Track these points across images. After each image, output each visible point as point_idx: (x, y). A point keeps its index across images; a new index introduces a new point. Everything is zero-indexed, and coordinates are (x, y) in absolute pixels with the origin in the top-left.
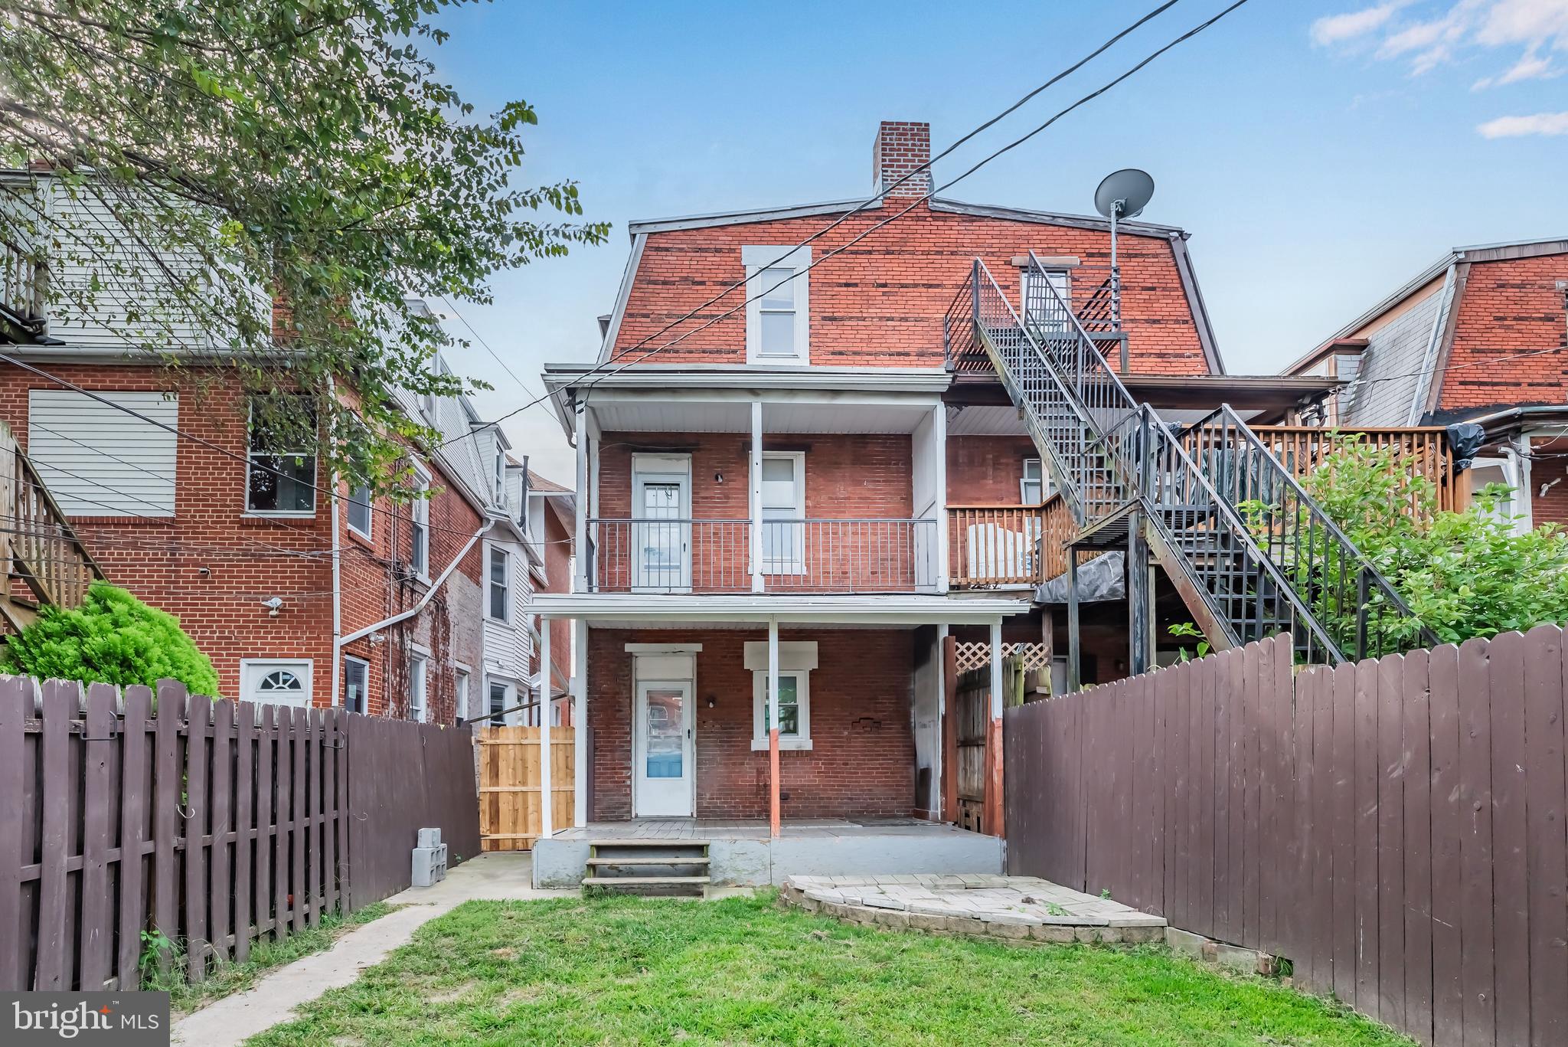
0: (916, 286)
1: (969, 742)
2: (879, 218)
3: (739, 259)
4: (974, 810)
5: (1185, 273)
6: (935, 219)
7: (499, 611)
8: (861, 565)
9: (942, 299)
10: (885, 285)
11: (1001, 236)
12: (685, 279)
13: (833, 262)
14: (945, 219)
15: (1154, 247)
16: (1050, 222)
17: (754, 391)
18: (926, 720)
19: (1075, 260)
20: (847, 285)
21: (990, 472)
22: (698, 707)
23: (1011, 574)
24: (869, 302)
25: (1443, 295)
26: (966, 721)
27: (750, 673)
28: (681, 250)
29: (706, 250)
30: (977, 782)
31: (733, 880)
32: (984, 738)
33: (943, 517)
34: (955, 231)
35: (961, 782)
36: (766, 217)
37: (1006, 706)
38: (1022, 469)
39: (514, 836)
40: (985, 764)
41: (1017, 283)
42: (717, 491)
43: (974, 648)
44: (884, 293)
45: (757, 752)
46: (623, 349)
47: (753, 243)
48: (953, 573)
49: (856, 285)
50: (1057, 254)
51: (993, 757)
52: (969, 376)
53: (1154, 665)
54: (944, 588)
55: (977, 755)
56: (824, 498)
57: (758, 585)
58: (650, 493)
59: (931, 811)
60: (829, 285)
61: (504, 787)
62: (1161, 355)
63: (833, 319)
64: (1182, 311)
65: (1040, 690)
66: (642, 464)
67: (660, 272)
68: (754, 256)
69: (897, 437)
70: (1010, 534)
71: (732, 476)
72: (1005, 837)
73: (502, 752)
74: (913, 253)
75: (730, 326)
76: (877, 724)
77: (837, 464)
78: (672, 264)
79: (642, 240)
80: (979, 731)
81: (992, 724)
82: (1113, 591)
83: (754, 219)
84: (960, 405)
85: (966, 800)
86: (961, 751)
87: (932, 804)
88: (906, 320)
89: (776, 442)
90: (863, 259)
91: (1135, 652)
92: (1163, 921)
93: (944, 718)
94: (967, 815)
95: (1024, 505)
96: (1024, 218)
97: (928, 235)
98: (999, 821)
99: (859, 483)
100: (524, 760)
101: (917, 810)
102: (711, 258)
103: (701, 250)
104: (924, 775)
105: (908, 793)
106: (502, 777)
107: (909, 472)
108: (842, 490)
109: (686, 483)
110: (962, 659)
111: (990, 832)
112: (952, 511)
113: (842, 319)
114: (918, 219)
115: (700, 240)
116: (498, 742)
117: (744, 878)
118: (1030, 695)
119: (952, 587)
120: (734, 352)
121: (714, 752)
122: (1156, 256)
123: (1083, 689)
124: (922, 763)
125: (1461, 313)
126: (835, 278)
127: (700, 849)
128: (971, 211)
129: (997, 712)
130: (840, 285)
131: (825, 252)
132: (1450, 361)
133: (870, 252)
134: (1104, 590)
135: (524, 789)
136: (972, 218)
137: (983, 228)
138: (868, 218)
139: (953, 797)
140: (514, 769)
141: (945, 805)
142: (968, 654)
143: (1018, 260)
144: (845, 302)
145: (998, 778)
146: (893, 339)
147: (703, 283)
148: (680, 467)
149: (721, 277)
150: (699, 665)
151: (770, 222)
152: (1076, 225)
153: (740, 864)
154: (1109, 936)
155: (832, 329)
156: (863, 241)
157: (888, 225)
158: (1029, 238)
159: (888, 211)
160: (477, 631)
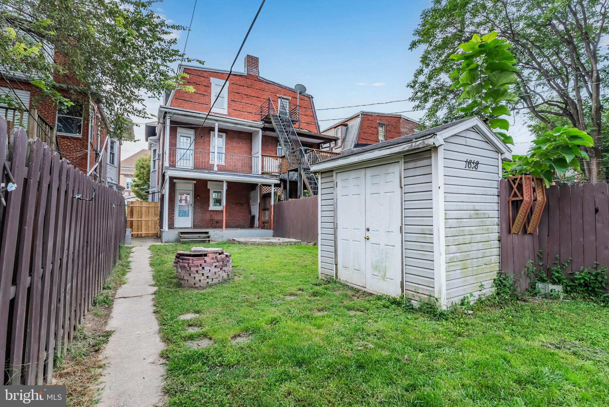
0: (254, 97)
1: (265, 209)
2: (246, 78)
3: (209, 80)
4: (266, 225)
5: (312, 106)
6: (259, 81)
7: (112, 161)
8: (239, 165)
9: (260, 101)
10: (247, 95)
11: (274, 89)
12: (195, 83)
13: (234, 86)
14: (262, 82)
15: (306, 98)
16: (285, 88)
17: (216, 120)
18: (254, 204)
19: (290, 98)
20: (238, 93)
21: (270, 145)
22: (194, 198)
23: (275, 171)
24: (243, 98)
25: (358, 120)
26: (264, 204)
27: (209, 190)
28: (194, 75)
29: (201, 76)
30: (267, 218)
31: (214, 240)
32: (269, 209)
33: (260, 157)
34: (264, 85)
35: (263, 218)
36: (217, 71)
37: (274, 202)
38: (277, 145)
39: (138, 233)
40: (269, 215)
41: (278, 101)
42: (201, 141)
43: (267, 188)
44: (247, 97)
45: (210, 211)
46: (176, 98)
47: (213, 77)
48: (262, 170)
49: (240, 94)
50: (286, 96)
51: (271, 213)
52: (267, 125)
53: (302, 196)
54: (260, 173)
55: (267, 213)
56: (230, 146)
57: (216, 169)
58: (182, 138)
59: (255, 226)
60: (233, 92)
61: (135, 219)
62: (307, 123)
63: (234, 101)
64: (311, 114)
65: (281, 199)
66: (179, 130)
67: (188, 80)
68: (213, 80)
69: (249, 133)
70: (275, 161)
71: (206, 137)
72: (273, 230)
73: (134, 208)
74: (254, 88)
75: (207, 98)
76: (241, 204)
77: (233, 138)
78: (191, 78)
79: (183, 70)
80: (268, 207)
81: (271, 206)
82: (296, 179)
83: (214, 71)
84: (265, 131)
85: (264, 223)
86: (263, 212)
87: (255, 224)
88: (252, 105)
90: (242, 87)
91: (299, 193)
92: (301, 241)
93: (259, 204)
94: (264, 226)
95: (278, 155)
96: (280, 86)
97: (257, 85)
98: (272, 227)
99: (239, 143)
100: (141, 211)
101: (251, 225)
102: (202, 78)
103: (199, 76)
104: (253, 218)
105: (249, 221)
106: (134, 216)
107: (251, 142)
108: (235, 145)
109: (193, 137)
110: (264, 190)
111: (270, 229)
112: (262, 156)
113: (236, 101)
114: (255, 80)
115: (199, 73)
116: (133, 205)
117: (217, 240)
118: (279, 200)
119: (262, 173)
120: (208, 105)
121: (198, 210)
122: (307, 101)
123: (290, 200)
124: (253, 214)
125: (362, 124)
126: (234, 91)
127: (207, 233)
128: (268, 81)
129: (272, 203)
130: (236, 93)
131: (232, 83)
132: (360, 134)
133: (243, 86)
134: (294, 179)
135: (141, 219)
136: (268, 83)
137: (270, 86)
138: (243, 77)
139: (261, 222)
140: (138, 213)
141: (259, 224)
142: (265, 189)
143: (278, 95)
144: (237, 97)
145: (272, 217)
146: (248, 109)
147: (199, 85)
148: (191, 133)
149: (204, 84)
150: (195, 187)
151: (218, 73)
152: (290, 90)
153: (215, 236)
154: (292, 243)
155: (233, 104)
156: (241, 83)
157: (248, 80)
158: (280, 91)
159: (248, 77)
160: (106, 168)
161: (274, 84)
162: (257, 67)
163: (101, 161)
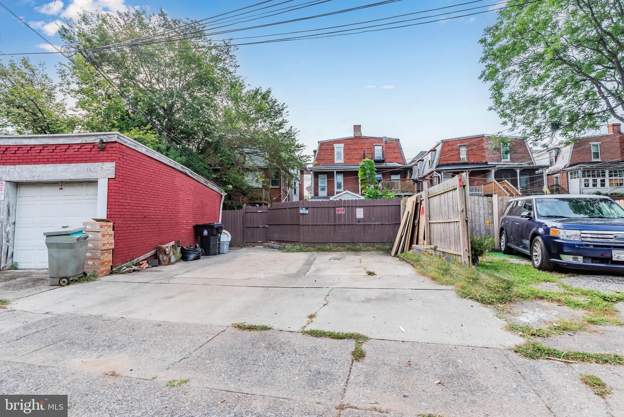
3: (333, 146)
5: (399, 145)
6: (362, 139)
7: (295, 193)
10: (354, 149)
11: (371, 141)
12: (326, 149)
13: (347, 146)
16: (379, 139)
19: (383, 144)
20: (349, 149)
24: (352, 151)
25: (440, 147)
28: (325, 145)
34: (365, 141)
41: (374, 148)
42: (330, 179)
50: (380, 143)
56: (346, 180)
58: (321, 181)
63: (347, 154)
64: (399, 151)
66: (320, 176)
67: (322, 148)
68: (335, 145)
69: (356, 171)
71: (333, 177)
74: (359, 144)
75: (332, 156)
77: (348, 175)
78: (324, 147)
79: (320, 144)
83: (336, 140)
88: (358, 154)
89: (337, 172)
90: (351, 145)
96: (375, 138)
97: (361, 142)
102: (330, 146)
108: (348, 179)
109: (326, 178)
114: (359, 139)
115: (328, 144)
120: (333, 160)
122: (395, 143)
126: (347, 148)
131: (346, 144)
133: (353, 144)
136: (366, 139)
137: (369, 140)
138: (352, 139)
143: (374, 144)
144: (349, 152)
146: (356, 157)
147: (328, 150)
148: (326, 176)
149: (331, 149)
151: (338, 141)
155: (347, 156)
156: (351, 143)
157: (355, 140)
158: (376, 141)
159: (356, 138)
160: (292, 197)
161: (372, 138)
162: (360, 130)
163: (289, 195)
